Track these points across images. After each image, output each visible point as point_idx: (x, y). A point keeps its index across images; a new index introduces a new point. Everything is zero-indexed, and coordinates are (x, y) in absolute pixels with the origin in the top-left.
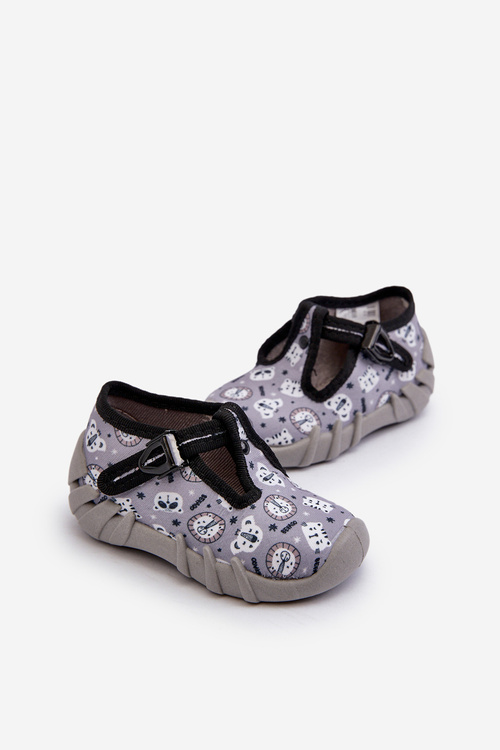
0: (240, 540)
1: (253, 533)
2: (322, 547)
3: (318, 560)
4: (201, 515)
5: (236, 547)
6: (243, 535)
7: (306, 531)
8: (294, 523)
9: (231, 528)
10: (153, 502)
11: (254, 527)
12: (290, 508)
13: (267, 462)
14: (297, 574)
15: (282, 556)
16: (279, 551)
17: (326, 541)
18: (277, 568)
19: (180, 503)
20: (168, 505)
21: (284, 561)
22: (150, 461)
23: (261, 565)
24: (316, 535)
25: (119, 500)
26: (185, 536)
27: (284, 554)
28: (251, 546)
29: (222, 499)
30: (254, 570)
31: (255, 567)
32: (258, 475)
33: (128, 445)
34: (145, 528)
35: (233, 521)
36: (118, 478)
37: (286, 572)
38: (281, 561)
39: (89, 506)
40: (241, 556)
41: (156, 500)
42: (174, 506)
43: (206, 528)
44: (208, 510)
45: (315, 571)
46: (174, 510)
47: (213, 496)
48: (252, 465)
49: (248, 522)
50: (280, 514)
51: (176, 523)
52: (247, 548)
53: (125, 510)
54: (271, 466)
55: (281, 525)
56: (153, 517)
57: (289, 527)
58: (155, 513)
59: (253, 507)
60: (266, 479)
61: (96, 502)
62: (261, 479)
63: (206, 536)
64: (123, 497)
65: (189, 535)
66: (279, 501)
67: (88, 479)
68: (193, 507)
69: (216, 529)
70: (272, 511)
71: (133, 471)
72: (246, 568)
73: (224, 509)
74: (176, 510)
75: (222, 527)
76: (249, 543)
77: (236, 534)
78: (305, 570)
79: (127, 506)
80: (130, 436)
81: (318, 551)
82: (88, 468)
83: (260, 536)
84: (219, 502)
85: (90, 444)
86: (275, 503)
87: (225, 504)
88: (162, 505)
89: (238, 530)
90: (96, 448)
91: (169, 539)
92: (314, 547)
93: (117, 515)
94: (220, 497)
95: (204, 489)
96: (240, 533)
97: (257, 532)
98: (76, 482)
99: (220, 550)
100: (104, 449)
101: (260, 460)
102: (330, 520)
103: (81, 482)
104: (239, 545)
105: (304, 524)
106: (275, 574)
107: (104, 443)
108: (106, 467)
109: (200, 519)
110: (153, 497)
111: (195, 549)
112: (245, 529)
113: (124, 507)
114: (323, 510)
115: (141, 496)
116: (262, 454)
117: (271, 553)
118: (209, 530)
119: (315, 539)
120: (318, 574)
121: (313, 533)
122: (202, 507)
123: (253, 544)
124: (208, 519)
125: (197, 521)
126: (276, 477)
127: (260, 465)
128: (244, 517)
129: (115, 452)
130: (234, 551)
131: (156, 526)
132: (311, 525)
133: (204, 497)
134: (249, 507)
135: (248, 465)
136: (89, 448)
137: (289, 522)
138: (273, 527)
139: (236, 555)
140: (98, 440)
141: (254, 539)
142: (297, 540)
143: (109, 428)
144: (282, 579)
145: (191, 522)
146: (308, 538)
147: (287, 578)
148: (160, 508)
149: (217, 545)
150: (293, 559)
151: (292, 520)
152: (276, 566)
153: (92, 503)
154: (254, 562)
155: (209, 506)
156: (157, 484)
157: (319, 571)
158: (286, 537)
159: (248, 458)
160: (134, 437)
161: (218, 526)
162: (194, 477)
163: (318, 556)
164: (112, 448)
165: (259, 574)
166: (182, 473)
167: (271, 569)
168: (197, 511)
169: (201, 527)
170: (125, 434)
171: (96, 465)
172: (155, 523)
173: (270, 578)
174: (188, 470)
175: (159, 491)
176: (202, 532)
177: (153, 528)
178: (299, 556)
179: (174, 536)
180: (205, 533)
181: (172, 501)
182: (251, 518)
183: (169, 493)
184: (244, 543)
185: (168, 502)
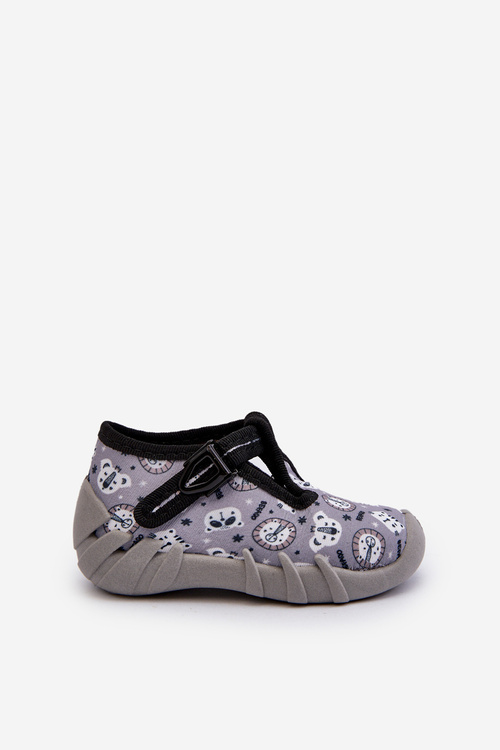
0: (319, 535)
1: (330, 526)
2: (399, 530)
3: (399, 542)
4: (265, 522)
5: (316, 543)
6: (320, 530)
7: (377, 517)
8: (362, 513)
9: (303, 528)
10: (203, 524)
12: (347, 503)
14: (384, 561)
15: (367, 542)
16: (363, 537)
17: (398, 524)
18: (364, 557)
19: (238, 516)
20: (223, 523)
21: (370, 547)
22: (193, 480)
23: (348, 556)
24: (388, 520)
25: (159, 534)
26: (251, 550)
27: (369, 539)
28: (333, 539)
29: (282, 503)
30: (340, 564)
31: (342, 560)
33: (158, 472)
34: (198, 557)
35: (302, 521)
36: (157, 508)
37: (374, 559)
38: (367, 548)
39: (118, 555)
40: (324, 551)
41: (207, 522)
42: (231, 521)
43: (275, 534)
44: (271, 516)
45: (399, 555)
46: (231, 526)
47: (273, 502)
51: (238, 538)
52: (328, 542)
53: (169, 544)
55: (354, 515)
56: (207, 541)
57: (360, 516)
58: (208, 536)
59: (317, 504)
61: (125, 548)
63: (277, 543)
64: (165, 529)
65: (257, 547)
67: (112, 525)
68: (254, 517)
69: (286, 533)
70: (337, 506)
71: (173, 496)
72: (332, 563)
73: (287, 512)
74: (235, 524)
75: (293, 529)
76: (329, 536)
77: (312, 531)
78: (390, 555)
79: (171, 538)
80: (159, 462)
81: (397, 533)
82: (111, 511)
84: (280, 506)
85: (106, 485)
86: (332, 500)
87: (287, 508)
88: (216, 524)
89: (313, 527)
90: (117, 487)
92: (392, 530)
93: (158, 553)
94: (279, 502)
95: (261, 495)
96: (315, 529)
97: (334, 524)
98: (94, 535)
99: (297, 553)
100: (129, 484)
102: (387, 510)
103: (101, 532)
104: (319, 541)
105: (371, 513)
106: (363, 564)
107: (127, 477)
108: (135, 503)
109: (266, 527)
110: (202, 520)
111: (266, 561)
112: (320, 524)
113: (166, 541)
115: (186, 522)
117: (356, 540)
118: (279, 535)
119: (390, 523)
120: (401, 559)
121: (384, 518)
122: (264, 515)
123: (334, 536)
124: (275, 525)
125: (262, 530)
128: (312, 515)
129: (143, 483)
130: (315, 548)
131: (211, 551)
132: (376, 513)
133: (263, 504)
134: (313, 505)
136: (105, 490)
137: (356, 512)
138: (347, 518)
139: (319, 552)
140: (119, 477)
141: (334, 531)
142: (376, 525)
143: (132, 460)
144: (369, 569)
145: (256, 533)
146: (383, 523)
147: (375, 567)
148: (214, 529)
149: (293, 549)
150: (378, 544)
151: (358, 510)
152: (363, 553)
153: (121, 550)
154: (340, 554)
155: (271, 512)
156: (204, 504)
157: (403, 555)
158: (364, 524)
160: (164, 463)
161: (287, 529)
162: (247, 486)
163: (398, 538)
164: (139, 480)
165: (346, 567)
166: (230, 485)
167: (359, 559)
168: (260, 519)
169: (269, 535)
170: (153, 462)
171: (121, 505)
172: (210, 546)
173: (358, 570)
174: (239, 480)
175: (208, 511)
176: (272, 540)
177: (207, 554)
178: (383, 540)
179: (236, 554)
180: (276, 539)
181: (227, 516)
182: (321, 513)
183: (221, 510)
184: (325, 537)
185: (223, 519)
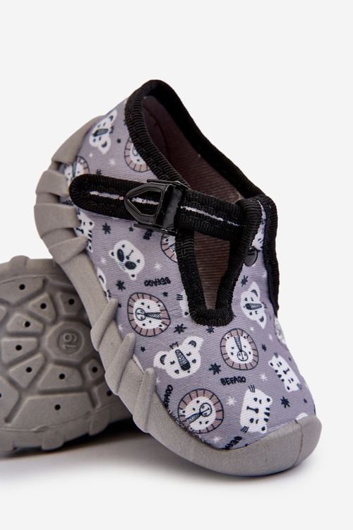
0: (171, 356)
1: (190, 359)
2: (254, 428)
3: (239, 438)
4: (151, 297)
6: (179, 353)
7: (249, 397)
8: (242, 380)
9: (171, 336)
10: (113, 245)
11: (195, 354)
12: (251, 357)
13: (265, 288)
14: (206, 437)
15: (202, 406)
16: (203, 399)
17: (262, 423)
18: (188, 415)
19: (140, 267)
20: (126, 260)
21: (201, 414)
22: (139, 200)
24: (257, 411)
25: (83, 216)
26: (119, 305)
27: (206, 407)
28: (177, 372)
29: (185, 297)
30: (163, 397)
31: (167, 396)
32: (243, 296)
33: (130, 165)
34: (88, 266)
35: (180, 329)
36: (96, 193)
37: (195, 426)
38: (197, 411)
39: (53, 199)
40: (160, 373)
41: (118, 246)
42: (131, 266)
43: (147, 315)
44: (162, 297)
45: (227, 448)
47: (177, 287)
48: (244, 281)
49: (193, 343)
50: (234, 359)
51: (120, 285)
53: (82, 231)
54: (266, 295)
55: (226, 373)
56: (103, 261)
57: (234, 380)
58: (107, 258)
59: (210, 331)
60: (248, 307)
61: (62, 200)
62: (243, 303)
63: (140, 324)
64: (90, 217)
65: (124, 309)
66: (244, 342)
67: (69, 170)
68: (148, 283)
69: (155, 324)
70: (228, 350)
71: (115, 197)
72: (156, 389)
73: (179, 308)
74: (130, 272)
75: (163, 327)
76: (177, 366)
78: (216, 439)
79: (86, 228)
80: (139, 157)
81: (245, 429)
82: (76, 158)
83: (194, 368)
84: (179, 298)
85: (95, 135)
86: (238, 342)
87: (184, 305)
88: (121, 255)
89: (177, 344)
90: (98, 144)
91: (102, 295)
92: (244, 421)
93: (72, 230)
94: (183, 293)
95: (174, 272)
96: (176, 348)
97: (194, 361)
98: (58, 165)
99: (143, 349)
100: (104, 150)
101: (258, 281)
102: (285, 402)
103: (62, 167)
104: (167, 361)
105: (253, 389)
106: (182, 419)
107: (109, 144)
108: (93, 172)
109: (147, 301)
111: (120, 328)
112: (185, 348)
113: (82, 227)
114: (286, 383)
115: (107, 229)
116: (265, 275)
117: (193, 394)
118: (148, 319)
119: (252, 414)
120: (229, 452)
121: (255, 405)
122: (158, 290)
124: (154, 307)
125: (142, 300)
126: (261, 312)
127: (254, 286)
128: (192, 334)
129: (112, 162)
130: (157, 363)
131: (99, 272)
132: (259, 394)
133: (167, 281)
134: (207, 327)
135: (241, 278)
136: (91, 138)
137: (237, 374)
138: (216, 369)
139: (156, 369)
140: (106, 137)
141: (186, 367)
142: (231, 402)
143: (124, 133)
144: (186, 429)
145: (135, 297)
146: (244, 408)
147: (191, 433)
148: (116, 257)
149: (143, 342)
150: (212, 418)
151: (242, 374)
152: (189, 411)
153: (57, 198)
154: (169, 390)
155: (165, 294)
156: (131, 229)
157: (232, 452)
158: (222, 390)
159: (246, 271)
160: (142, 162)
161: (159, 322)
162: (172, 252)
163: (241, 434)
164: (113, 157)
165: (166, 406)
166: (163, 237)
167: (181, 412)
168: (150, 290)
169: (142, 310)
170: (135, 152)
171: (86, 162)
172: (101, 268)
173: (174, 419)
174: (172, 240)
175: (127, 238)
176: (139, 316)
177: (95, 272)
178: (220, 420)
179: (110, 297)
180: (142, 319)
181: (133, 259)
182: (199, 341)
183: (135, 249)
184: (173, 363)
185: (128, 258)
